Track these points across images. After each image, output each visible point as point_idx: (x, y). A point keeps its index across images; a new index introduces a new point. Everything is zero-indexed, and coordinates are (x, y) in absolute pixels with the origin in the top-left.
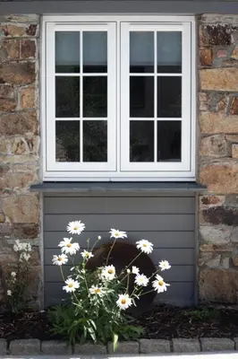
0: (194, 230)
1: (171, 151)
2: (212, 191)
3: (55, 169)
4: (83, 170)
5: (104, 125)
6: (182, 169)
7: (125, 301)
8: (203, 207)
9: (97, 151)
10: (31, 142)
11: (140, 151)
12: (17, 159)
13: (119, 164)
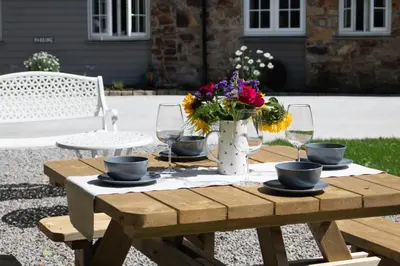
0: (304, 57)
1: (296, 24)
2: (310, 40)
3: (249, 31)
4: (260, 31)
5: (268, 13)
6: (300, 31)
7: (257, 73)
8: (307, 46)
9: (266, 24)
10: (238, 20)
11: (283, 24)
12: (234, 27)
13: (275, 29)
